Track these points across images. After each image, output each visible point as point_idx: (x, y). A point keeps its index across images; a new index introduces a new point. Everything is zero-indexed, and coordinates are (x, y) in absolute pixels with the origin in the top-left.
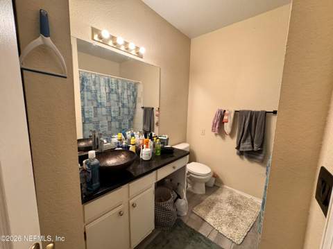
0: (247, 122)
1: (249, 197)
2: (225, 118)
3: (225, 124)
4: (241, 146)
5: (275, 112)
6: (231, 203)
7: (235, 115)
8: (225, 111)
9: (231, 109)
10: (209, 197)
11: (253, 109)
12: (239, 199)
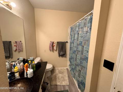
0: (61, 45)
1: (62, 68)
2: (54, 44)
3: (54, 47)
4: (60, 54)
5: (67, 42)
6: (60, 73)
7: (57, 43)
8: (53, 42)
9: (56, 41)
10: (53, 75)
11: (62, 41)
12: (61, 70)
